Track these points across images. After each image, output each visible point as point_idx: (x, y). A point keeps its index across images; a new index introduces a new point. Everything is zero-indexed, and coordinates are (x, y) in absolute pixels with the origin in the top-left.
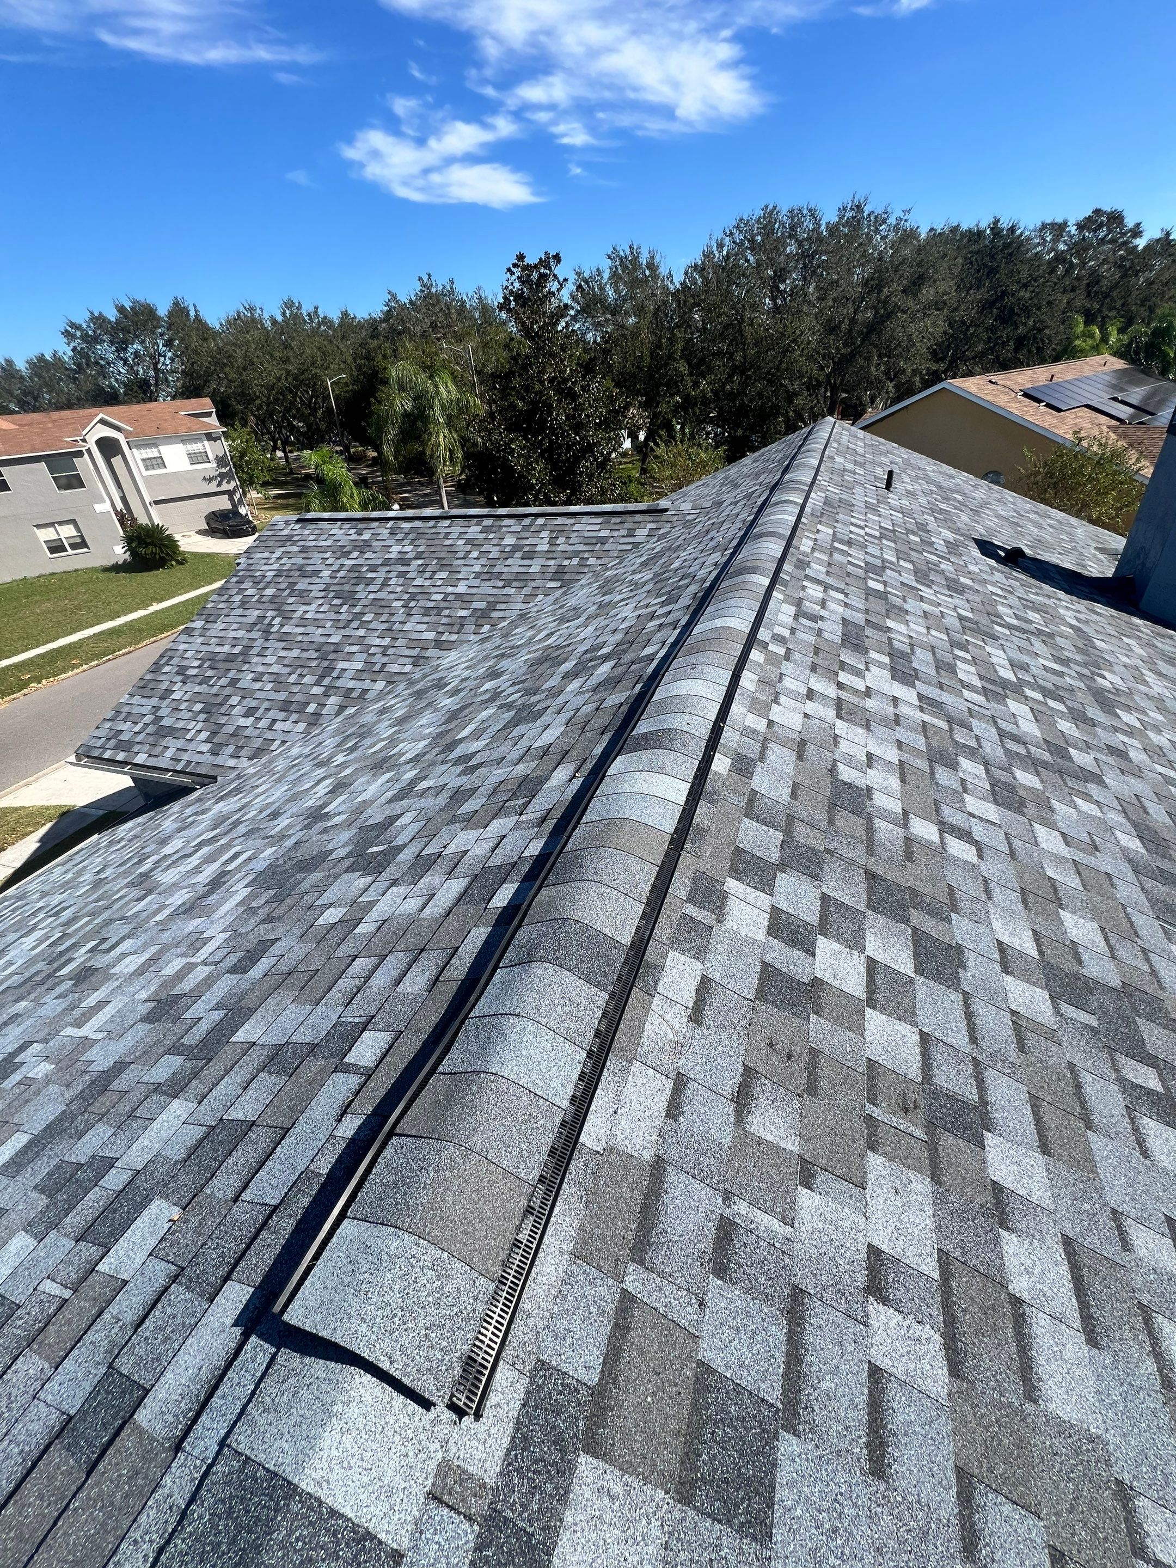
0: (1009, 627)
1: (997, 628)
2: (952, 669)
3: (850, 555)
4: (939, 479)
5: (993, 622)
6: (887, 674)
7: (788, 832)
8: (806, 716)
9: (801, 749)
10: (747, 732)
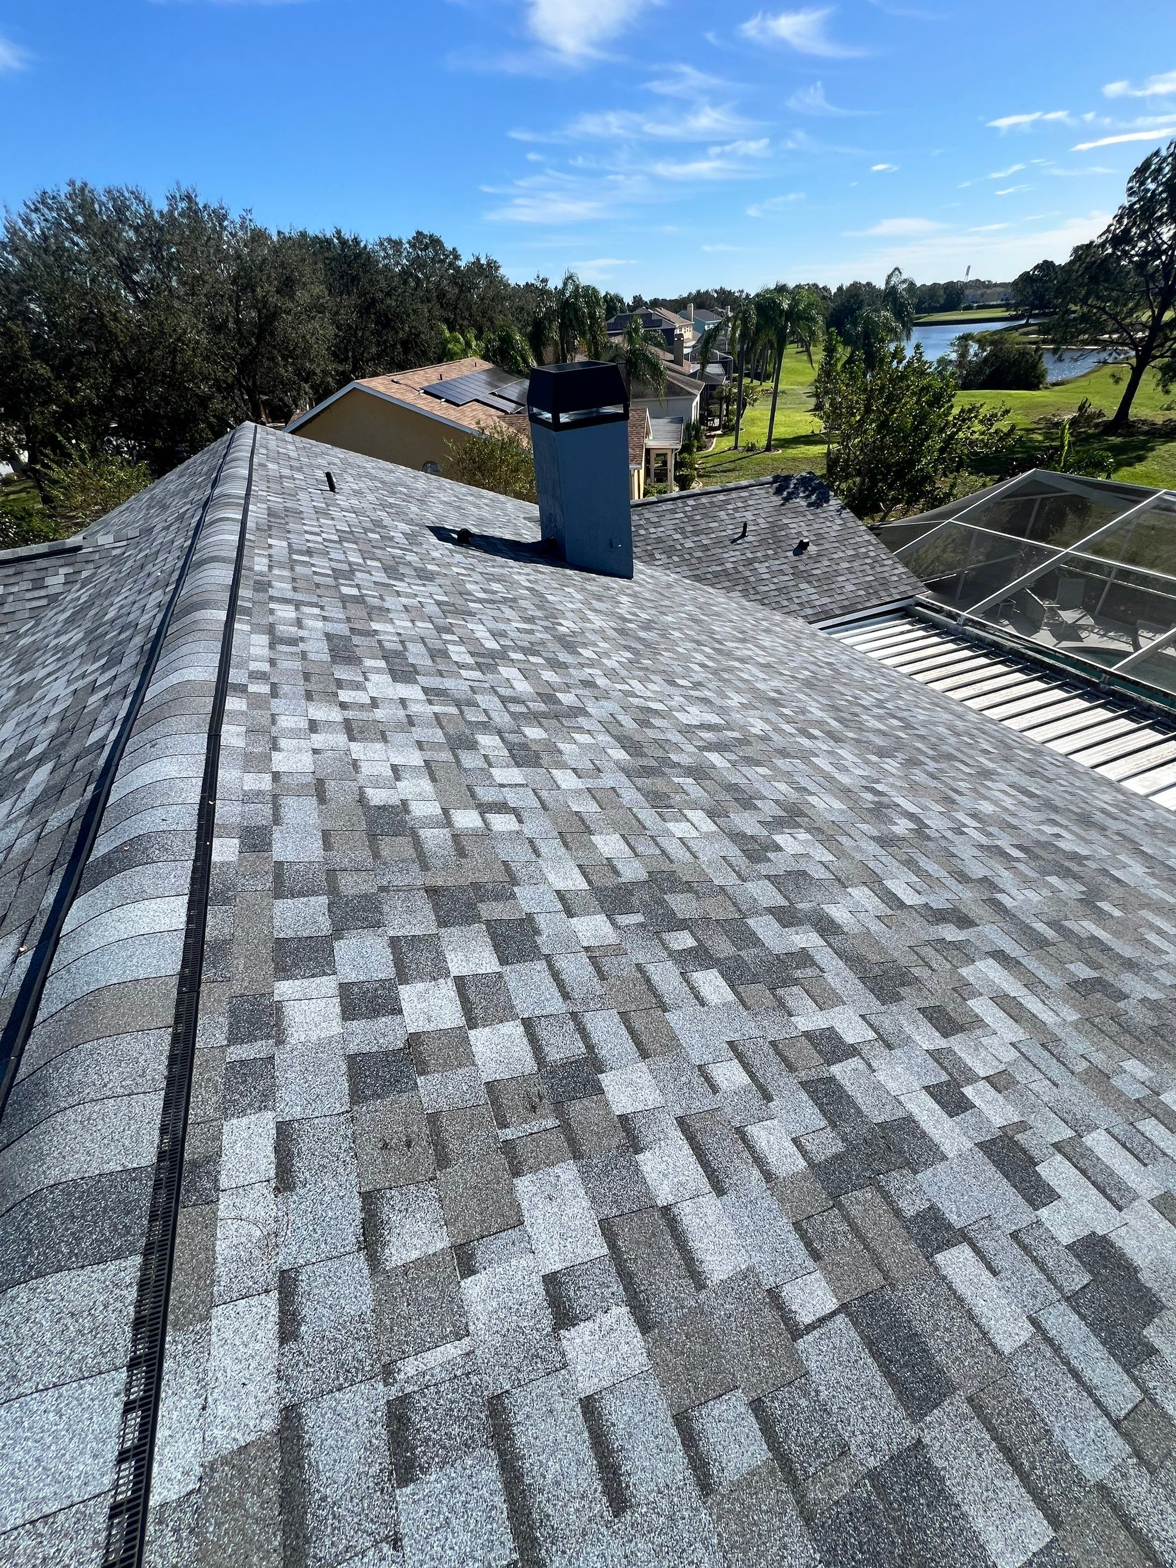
0: (480, 601)
1: (471, 604)
2: (445, 654)
3: (313, 565)
4: (381, 474)
5: (466, 600)
6: (387, 678)
7: (333, 890)
8: (315, 751)
9: (319, 790)
10: (248, 798)
